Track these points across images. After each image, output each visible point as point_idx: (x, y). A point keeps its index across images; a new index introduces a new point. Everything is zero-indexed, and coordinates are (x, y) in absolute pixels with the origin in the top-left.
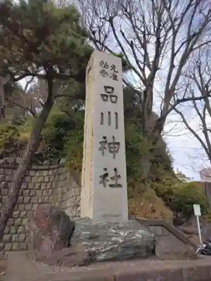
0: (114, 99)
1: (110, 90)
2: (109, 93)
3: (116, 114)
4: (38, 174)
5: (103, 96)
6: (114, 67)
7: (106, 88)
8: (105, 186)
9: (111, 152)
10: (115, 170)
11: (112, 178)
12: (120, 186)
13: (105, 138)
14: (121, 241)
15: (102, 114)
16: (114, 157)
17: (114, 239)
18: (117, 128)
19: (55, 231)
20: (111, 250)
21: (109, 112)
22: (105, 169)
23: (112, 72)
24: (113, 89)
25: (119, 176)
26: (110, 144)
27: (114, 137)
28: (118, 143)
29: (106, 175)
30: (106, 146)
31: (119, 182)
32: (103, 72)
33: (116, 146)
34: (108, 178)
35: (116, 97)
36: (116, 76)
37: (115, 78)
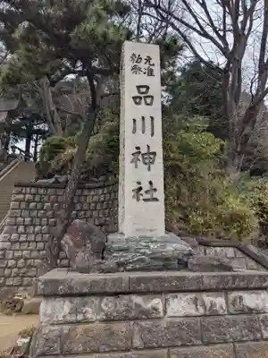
0: (149, 100)
1: (143, 90)
2: (143, 93)
3: (152, 118)
4: (92, 193)
5: (134, 98)
6: (149, 59)
7: (139, 87)
8: (138, 200)
9: (146, 164)
10: (151, 183)
11: (146, 192)
12: (156, 200)
13: (138, 148)
14: (149, 253)
15: (134, 121)
16: (149, 169)
17: (142, 251)
18: (152, 134)
19: (88, 245)
20: (138, 260)
21: (143, 118)
22: (139, 183)
23: (147, 65)
24: (148, 88)
25: (155, 190)
26: (144, 154)
27: (148, 146)
28: (154, 154)
29: (141, 189)
30: (140, 157)
31: (155, 195)
32: (135, 69)
33: (152, 156)
34: (142, 192)
35: (152, 97)
36: (152, 71)
37: (150, 73)
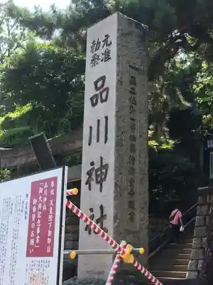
0: (104, 95)
1: (100, 83)
2: (99, 89)
3: (106, 118)
5: (92, 99)
6: (106, 39)
7: (96, 82)
8: (90, 233)
9: (98, 183)
10: (102, 208)
11: (98, 221)
13: (92, 164)
15: (91, 128)
16: (101, 190)
18: (106, 140)
21: (99, 122)
22: (91, 210)
23: (105, 49)
24: (104, 79)
25: (105, 216)
26: (97, 171)
27: (101, 158)
29: (92, 217)
30: (94, 175)
31: (105, 224)
33: (104, 171)
35: (107, 89)
36: (109, 52)
37: (108, 56)
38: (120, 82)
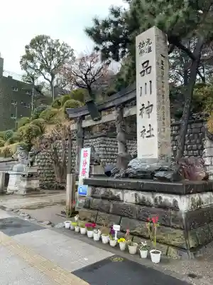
0: (149, 70)
1: (145, 65)
2: (145, 67)
3: (151, 82)
5: (141, 73)
6: (148, 41)
7: (143, 64)
8: (143, 137)
9: (147, 114)
10: (150, 125)
12: (153, 135)
13: (143, 105)
15: (141, 88)
16: (149, 117)
18: (151, 93)
21: (146, 84)
22: (144, 127)
23: (148, 46)
24: (148, 61)
25: (152, 129)
26: (146, 108)
27: (148, 102)
28: (152, 105)
29: (145, 130)
30: (144, 110)
31: (152, 133)
32: (141, 52)
33: (150, 108)
34: (146, 132)
35: (150, 67)
36: (150, 48)
37: (150, 50)
38: (158, 63)
